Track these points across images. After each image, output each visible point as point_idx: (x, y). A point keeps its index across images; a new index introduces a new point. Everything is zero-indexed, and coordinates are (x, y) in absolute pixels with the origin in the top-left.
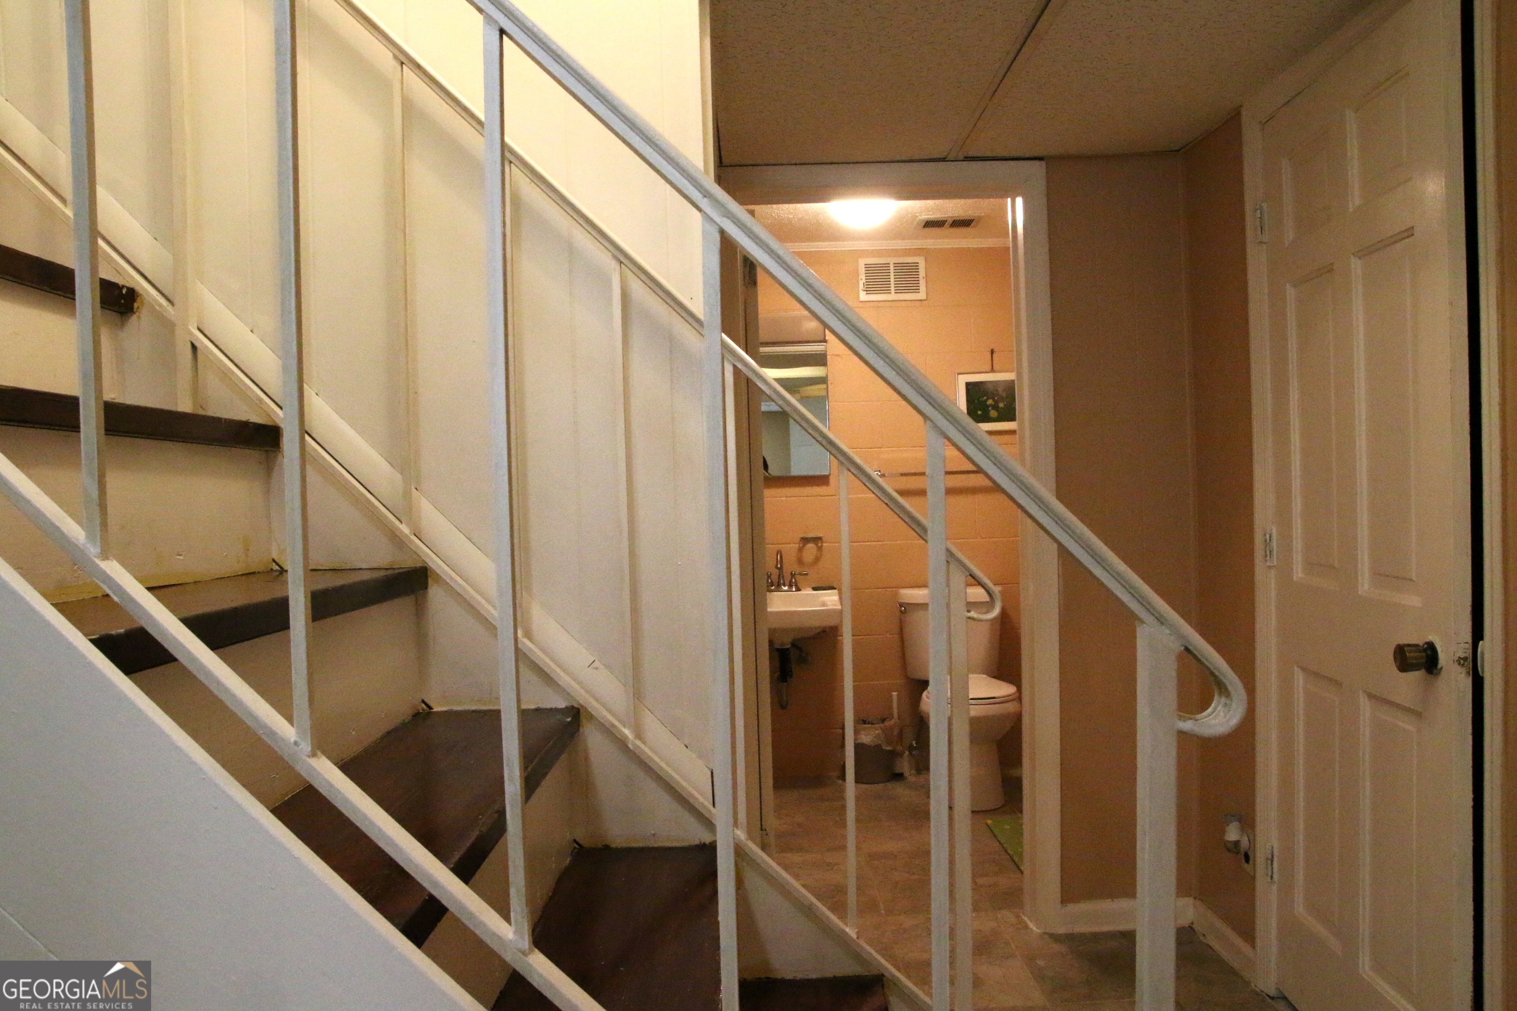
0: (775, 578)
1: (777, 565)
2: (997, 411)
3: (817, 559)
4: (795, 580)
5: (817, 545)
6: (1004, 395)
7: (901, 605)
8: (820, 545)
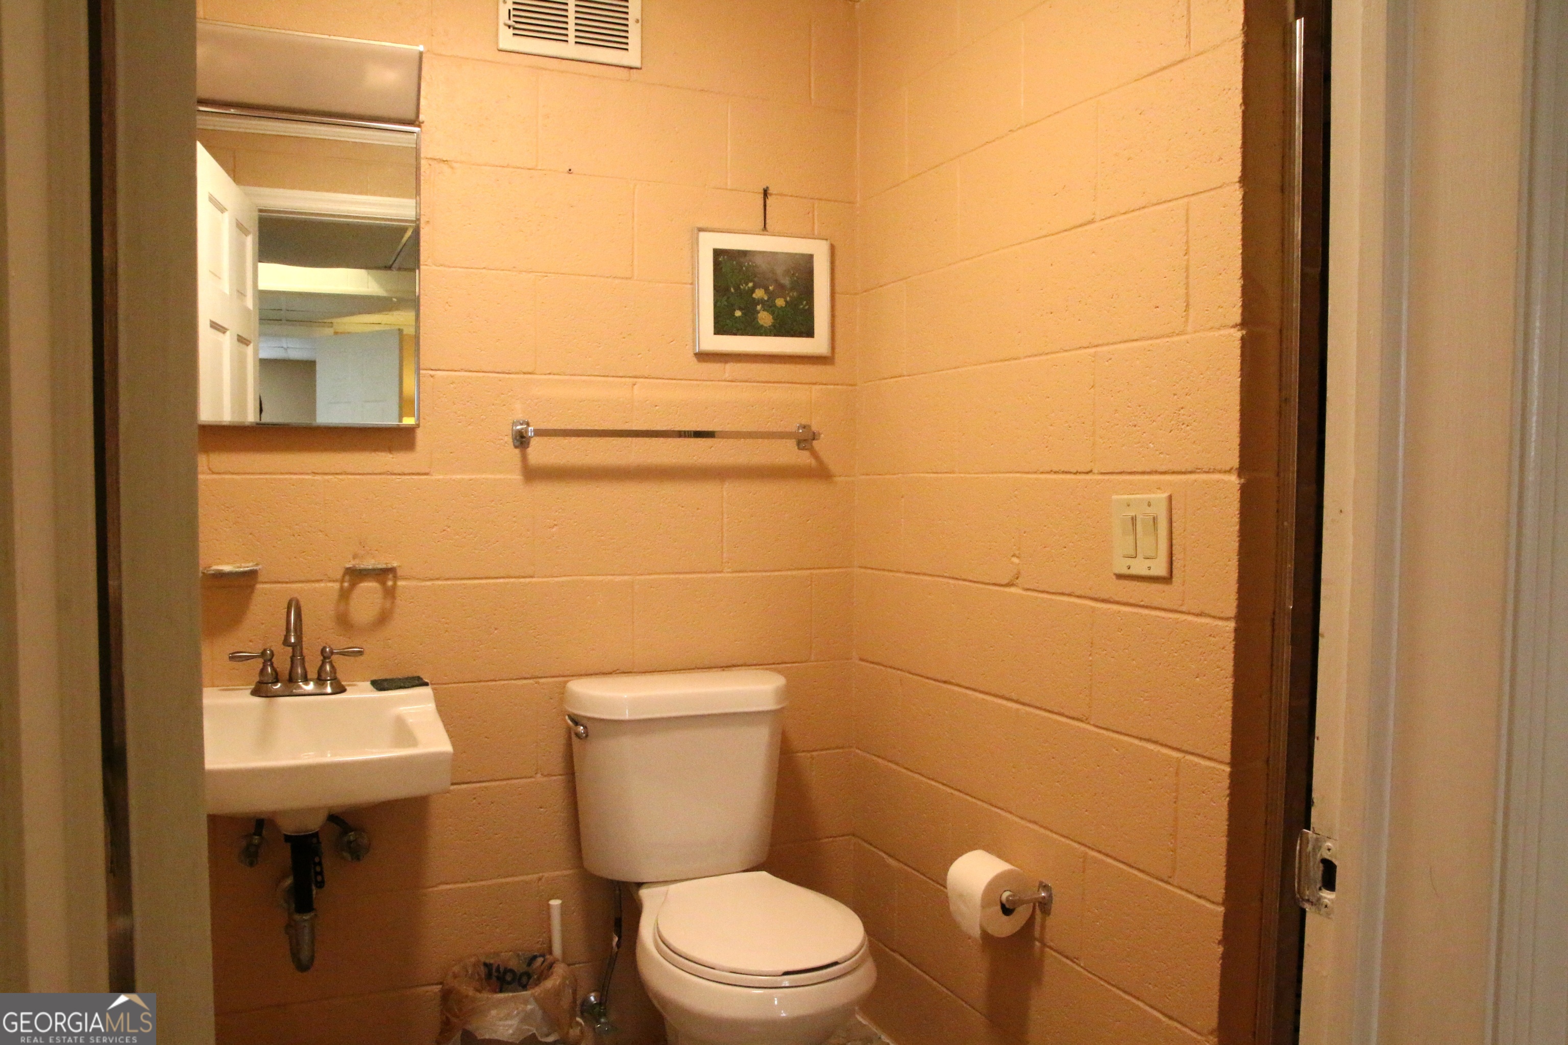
0: (282, 662)
1: (287, 637)
2: (772, 313)
3: (383, 618)
4: (332, 667)
5: (383, 583)
6: (786, 281)
7: (576, 720)
8: (390, 583)
